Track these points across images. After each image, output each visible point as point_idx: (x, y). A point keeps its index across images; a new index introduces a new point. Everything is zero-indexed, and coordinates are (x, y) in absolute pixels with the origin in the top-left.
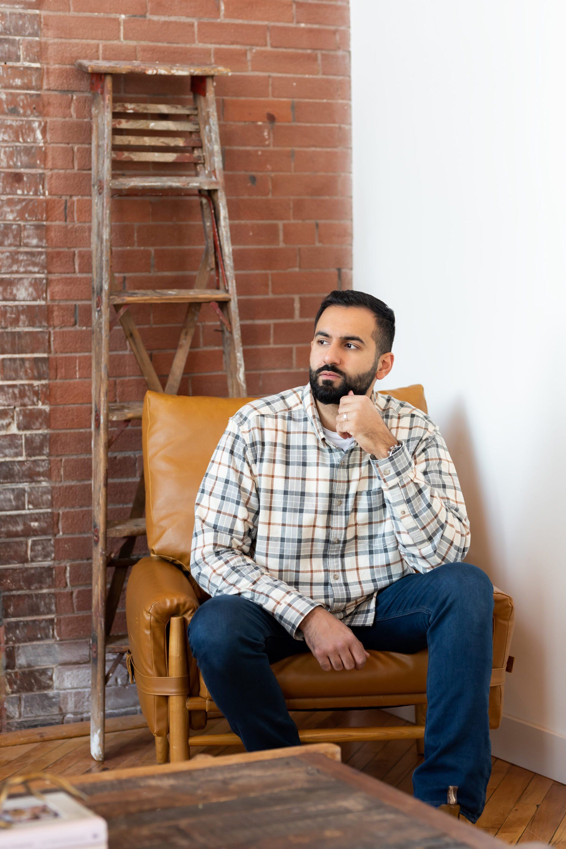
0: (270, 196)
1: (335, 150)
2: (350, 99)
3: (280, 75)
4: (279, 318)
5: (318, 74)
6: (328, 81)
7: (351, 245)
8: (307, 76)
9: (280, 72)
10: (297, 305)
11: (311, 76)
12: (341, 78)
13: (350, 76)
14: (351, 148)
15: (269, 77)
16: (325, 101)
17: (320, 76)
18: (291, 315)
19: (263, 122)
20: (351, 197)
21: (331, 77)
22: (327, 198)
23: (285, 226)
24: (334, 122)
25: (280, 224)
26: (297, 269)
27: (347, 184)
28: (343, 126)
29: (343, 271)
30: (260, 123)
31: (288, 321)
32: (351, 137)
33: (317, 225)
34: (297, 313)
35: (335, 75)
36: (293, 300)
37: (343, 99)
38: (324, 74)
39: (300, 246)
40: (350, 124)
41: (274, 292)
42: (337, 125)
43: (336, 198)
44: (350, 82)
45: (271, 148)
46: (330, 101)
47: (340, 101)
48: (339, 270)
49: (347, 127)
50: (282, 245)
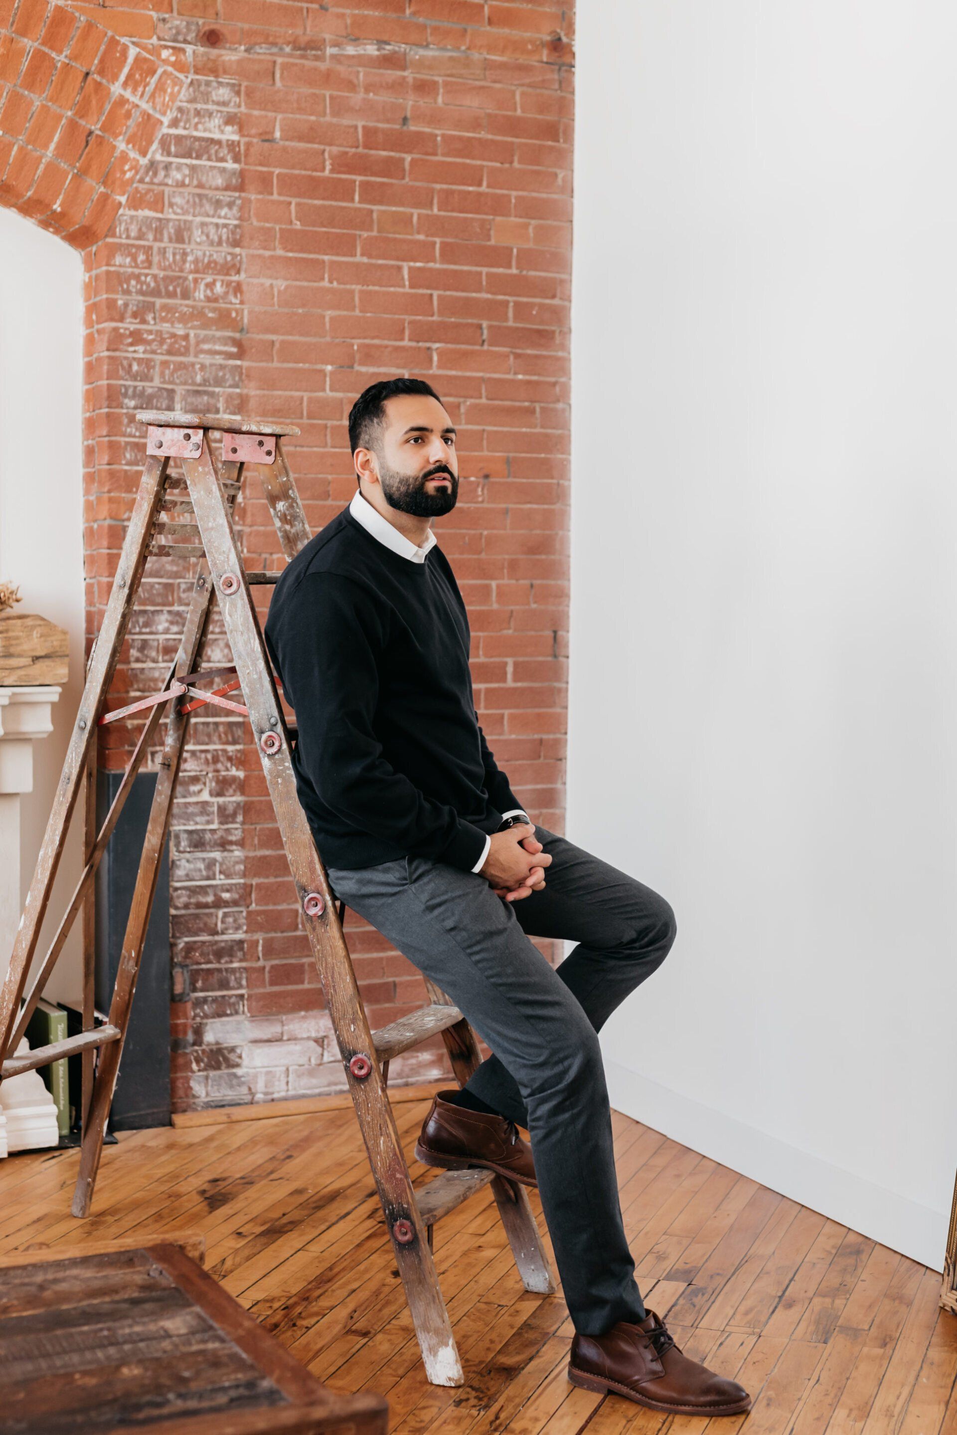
0: (483, 556)
1: (552, 507)
2: (569, 454)
3: (495, 429)
4: (491, 682)
5: (535, 427)
6: (547, 435)
7: (568, 606)
8: (524, 430)
9: (495, 425)
10: (510, 669)
11: (528, 430)
12: (560, 432)
13: (569, 430)
14: (569, 505)
15: (484, 430)
16: (543, 455)
17: (538, 430)
18: (503, 679)
19: (477, 477)
20: (569, 556)
21: (549, 431)
22: (543, 557)
23: (498, 586)
24: (552, 478)
25: (494, 584)
26: (510, 632)
27: (565, 541)
28: (561, 482)
29: (560, 633)
30: (473, 479)
31: (501, 685)
32: (570, 494)
33: (532, 586)
34: (509, 676)
35: (554, 428)
36: (506, 664)
37: (563, 453)
38: (542, 427)
39: (512, 607)
40: (569, 480)
41: (486, 655)
42: (554, 481)
43: (552, 557)
44: (569, 436)
45: (486, 505)
46: (548, 456)
47: (560, 456)
48: (555, 632)
49: (566, 483)
50: (495, 606)
